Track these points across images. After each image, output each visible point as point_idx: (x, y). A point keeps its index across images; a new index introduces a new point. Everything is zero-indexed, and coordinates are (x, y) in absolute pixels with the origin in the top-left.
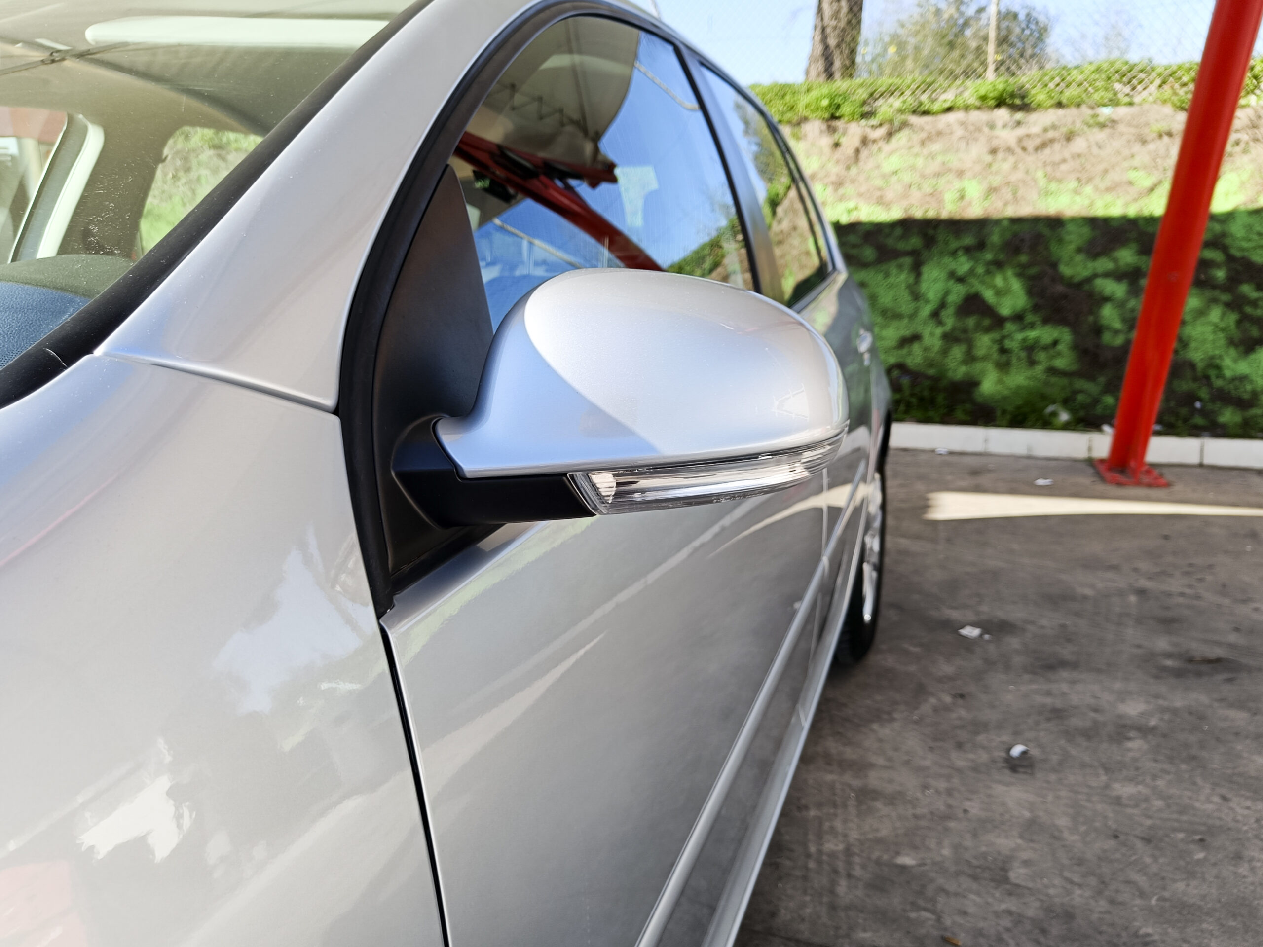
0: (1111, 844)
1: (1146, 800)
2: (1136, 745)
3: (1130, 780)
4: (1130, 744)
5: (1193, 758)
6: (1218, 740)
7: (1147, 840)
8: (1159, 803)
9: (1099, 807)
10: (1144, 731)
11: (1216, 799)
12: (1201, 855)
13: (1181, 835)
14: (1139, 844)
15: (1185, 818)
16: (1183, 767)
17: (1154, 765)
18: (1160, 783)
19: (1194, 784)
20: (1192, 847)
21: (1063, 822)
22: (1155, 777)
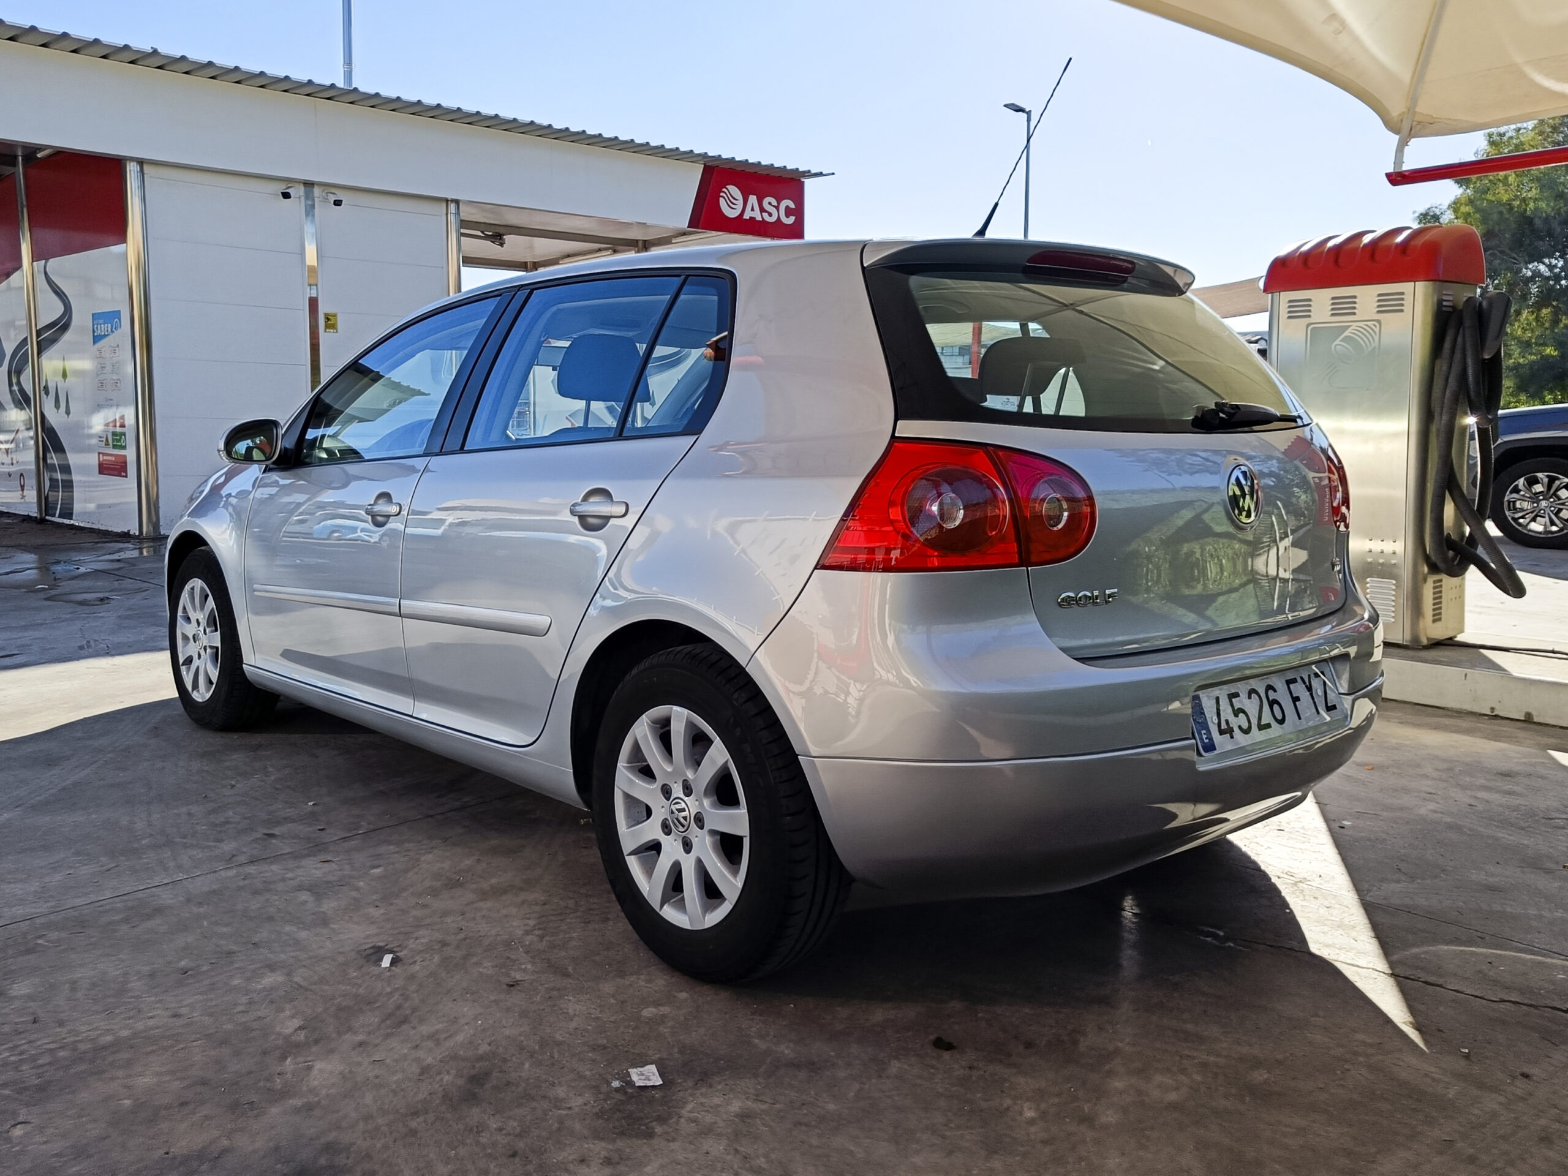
0: (256, 940)
1: (248, 979)
2: (289, 1025)
3: (272, 989)
4: (296, 1023)
5: (223, 1042)
6: (204, 1082)
7: (230, 953)
8: (236, 982)
9: (283, 956)
10: (290, 1048)
11: (183, 1011)
12: (183, 963)
13: (205, 968)
14: (234, 948)
15: (207, 982)
16: (229, 1026)
17: (259, 1014)
18: (244, 1000)
19: (211, 1015)
20: (193, 965)
21: (303, 934)
22: (251, 1003)
